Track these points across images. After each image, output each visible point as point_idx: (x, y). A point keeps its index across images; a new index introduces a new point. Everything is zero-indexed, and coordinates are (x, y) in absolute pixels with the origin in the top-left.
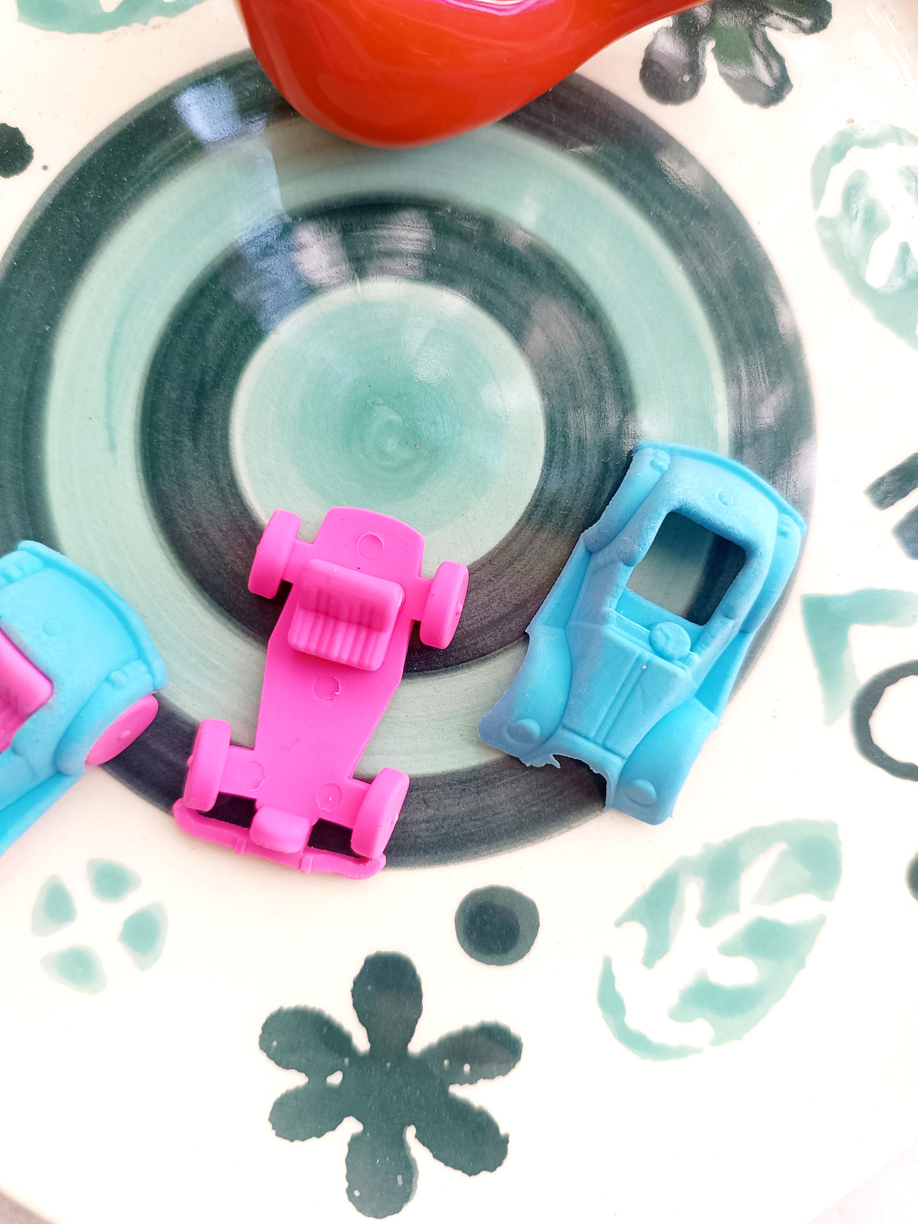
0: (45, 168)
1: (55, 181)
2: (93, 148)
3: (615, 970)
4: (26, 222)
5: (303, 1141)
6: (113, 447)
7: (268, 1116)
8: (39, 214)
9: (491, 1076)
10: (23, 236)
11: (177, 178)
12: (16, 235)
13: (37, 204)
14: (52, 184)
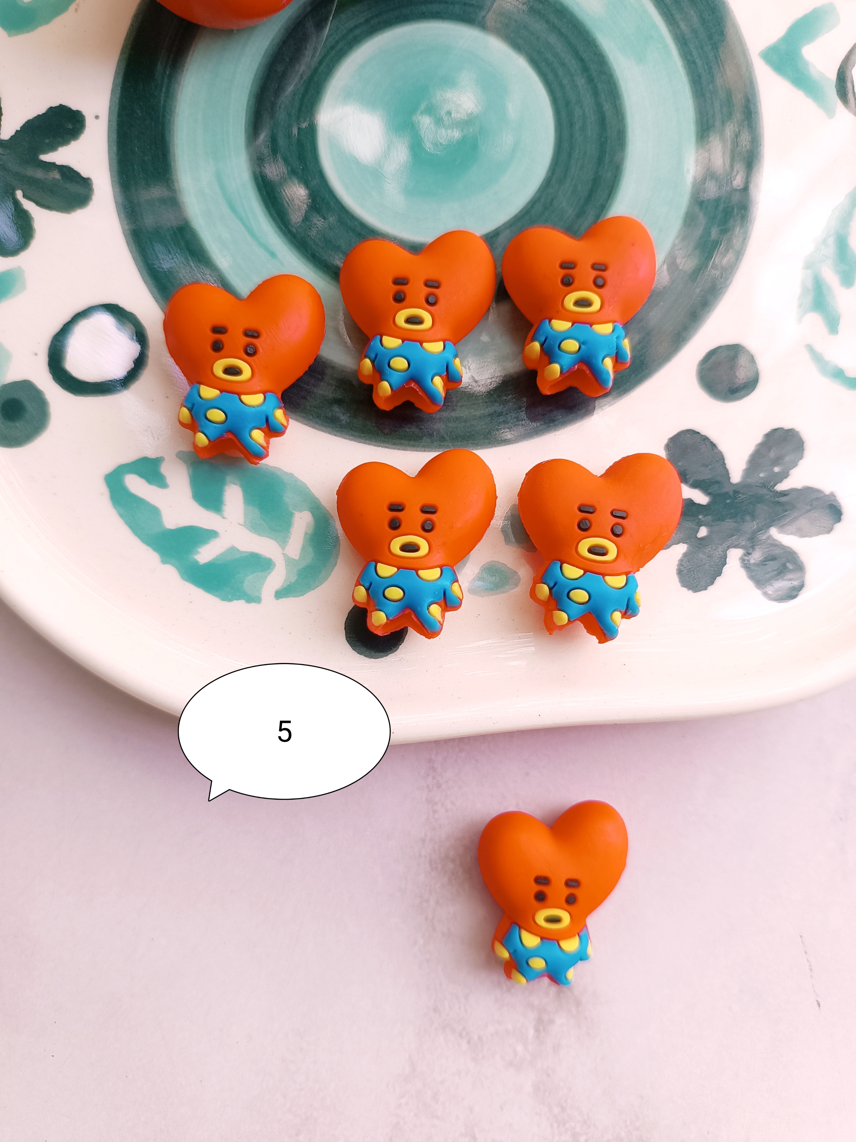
0: (97, 117)
1: (109, 121)
2: (118, 85)
3: (819, 348)
4: (110, 159)
5: (713, 584)
6: (273, 255)
7: (679, 584)
8: (115, 148)
9: (795, 464)
10: (115, 168)
11: (185, 69)
12: (110, 171)
13: (109, 144)
14: (108, 125)
